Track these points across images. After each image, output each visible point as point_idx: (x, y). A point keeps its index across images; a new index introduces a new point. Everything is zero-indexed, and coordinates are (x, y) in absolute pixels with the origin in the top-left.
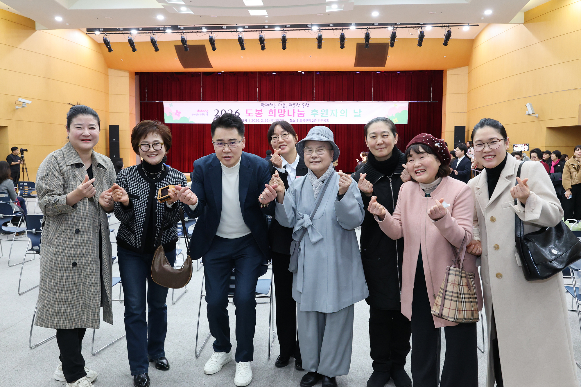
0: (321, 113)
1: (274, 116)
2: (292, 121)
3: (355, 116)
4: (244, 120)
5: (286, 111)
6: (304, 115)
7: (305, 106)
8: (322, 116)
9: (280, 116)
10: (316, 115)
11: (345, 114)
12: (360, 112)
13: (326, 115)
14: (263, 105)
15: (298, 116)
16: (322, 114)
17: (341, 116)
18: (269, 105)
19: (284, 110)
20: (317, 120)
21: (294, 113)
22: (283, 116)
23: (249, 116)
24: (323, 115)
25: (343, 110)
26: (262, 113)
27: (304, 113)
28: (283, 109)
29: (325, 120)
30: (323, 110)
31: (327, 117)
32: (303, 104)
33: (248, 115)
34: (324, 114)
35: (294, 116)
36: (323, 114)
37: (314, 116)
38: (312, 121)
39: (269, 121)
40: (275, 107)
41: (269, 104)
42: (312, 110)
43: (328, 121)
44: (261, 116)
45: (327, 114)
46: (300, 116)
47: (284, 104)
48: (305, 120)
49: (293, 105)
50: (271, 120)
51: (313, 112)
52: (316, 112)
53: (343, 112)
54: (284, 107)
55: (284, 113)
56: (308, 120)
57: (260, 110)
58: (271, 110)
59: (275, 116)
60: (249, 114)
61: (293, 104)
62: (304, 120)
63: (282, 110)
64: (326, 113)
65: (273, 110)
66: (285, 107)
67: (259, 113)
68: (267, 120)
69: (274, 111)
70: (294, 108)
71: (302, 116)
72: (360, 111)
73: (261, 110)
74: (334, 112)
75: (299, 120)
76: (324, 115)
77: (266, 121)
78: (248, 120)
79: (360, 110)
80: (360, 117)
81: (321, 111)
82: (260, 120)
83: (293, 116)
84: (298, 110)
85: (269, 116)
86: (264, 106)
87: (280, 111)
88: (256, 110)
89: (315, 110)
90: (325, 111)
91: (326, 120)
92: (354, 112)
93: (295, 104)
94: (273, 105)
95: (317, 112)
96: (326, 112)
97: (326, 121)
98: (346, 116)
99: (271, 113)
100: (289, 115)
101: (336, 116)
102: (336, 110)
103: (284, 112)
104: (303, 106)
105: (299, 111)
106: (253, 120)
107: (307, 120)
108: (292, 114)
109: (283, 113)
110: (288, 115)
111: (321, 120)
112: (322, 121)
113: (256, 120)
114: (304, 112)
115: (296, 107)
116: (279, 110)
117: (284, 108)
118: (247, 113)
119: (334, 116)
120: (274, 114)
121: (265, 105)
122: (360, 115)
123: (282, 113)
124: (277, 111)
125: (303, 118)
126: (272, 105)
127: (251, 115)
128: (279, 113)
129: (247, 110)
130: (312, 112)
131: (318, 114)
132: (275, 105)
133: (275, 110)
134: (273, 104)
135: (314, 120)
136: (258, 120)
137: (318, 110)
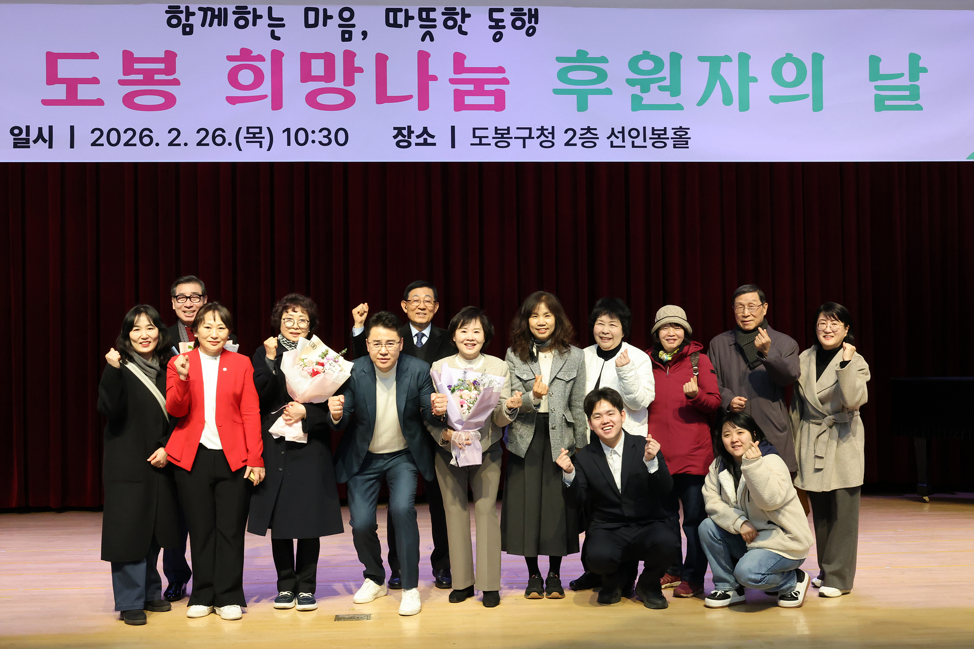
0: (631, 82)
1: (268, 101)
2: (414, 140)
3: (880, 105)
4: (34, 135)
5: (366, 60)
6: (500, 97)
7: (508, 31)
8: (637, 104)
9: (322, 99)
10: (591, 98)
11: (806, 87)
12: (914, 76)
13: (666, 98)
14: (183, 16)
15: (459, 105)
16: (637, 90)
17: (776, 99)
18: (232, 18)
19: (349, 56)
20: (603, 133)
21: (425, 78)
22: (339, 99)
23: (72, 99)
24: (647, 99)
25: (789, 58)
26: (176, 82)
27: (505, 81)
28: (338, 48)
29: (659, 136)
30: (646, 55)
31: (678, 107)
32: (496, 15)
33: (59, 92)
34: (654, 87)
35: (424, 104)
36: (645, 89)
37: (582, 106)
38: (561, 138)
39: (230, 137)
40: (278, 32)
41: (231, 9)
42: (560, 59)
43: (682, 138)
44: (170, 101)
45: (675, 89)
46: (469, 100)
47: (346, 15)
48: (514, 133)
49: (415, 23)
50: (243, 133)
51: (572, 75)
52: (593, 75)
53: (789, 72)
54: (346, 36)
55: (349, 80)
56: (536, 133)
57: (162, 55)
58: (246, 54)
59: (277, 104)
60: (72, 85)
61: (413, 12)
62: (503, 136)
63: (329, 59)
64: (667, 83)
65: (261, 58)
66: (356, 33)
67: (149, 77)
68: (218, 136)
69: (266, 67)
70: (427, 46)
71: (490, 100)
72: (915, 67)
73: (170, 58)
74: (730, 72)
75: (464, 137)
76: (654, 96)
77: (209, 140)
78: (61, 137)
79: (914, 59)
80: (919, 108)
81: (633, 64)
82: (162, 136)
83: (415, 101)
84: (459, 59)
85: (232, 100)
86: (188, 30)
87: (318, 67)
88: (129, 59)
89: (582, 55)
90: (659, 63)
91: (670, 133)
92: (875, 74)
93: (432, 15)
94: (264, 22)
95: (602, 76)
96: (666, 72)
97: (670, 143)
98: (818, 106)
99: (246, 77)
100: (390, 93)
101: (744, 106)
102: (744, 59)
103: (351, 71)
104: (497, 24)
105: (468, 64)
106: (100, 137)
107: (526, 133)
108: (413, 89)
109: (339, 82)
110: (382, 97)
111: (634, 133)
112: (639, 141)
113: (125, 138)
114: (501, 70)
115: (439, 31)
116: (306, 59)
117: (347, 46)
118: (52, 78)
119: (727, 100)
120: (266, 88)
121: (196, 20)
122: (915, 93)
123: (329, 75)
124: (291, 69)
125: (492, 120)
126: (250, 17)
127: (84, 92)
128: (306, 76)
129: (52, 59)
130: (562, 75)
131: (608, 92)
132: (277, 23)
133: (277, 56)
134: (262, 11)
135: (579, 132)
136: (146, 137)
137: (604, 60)
